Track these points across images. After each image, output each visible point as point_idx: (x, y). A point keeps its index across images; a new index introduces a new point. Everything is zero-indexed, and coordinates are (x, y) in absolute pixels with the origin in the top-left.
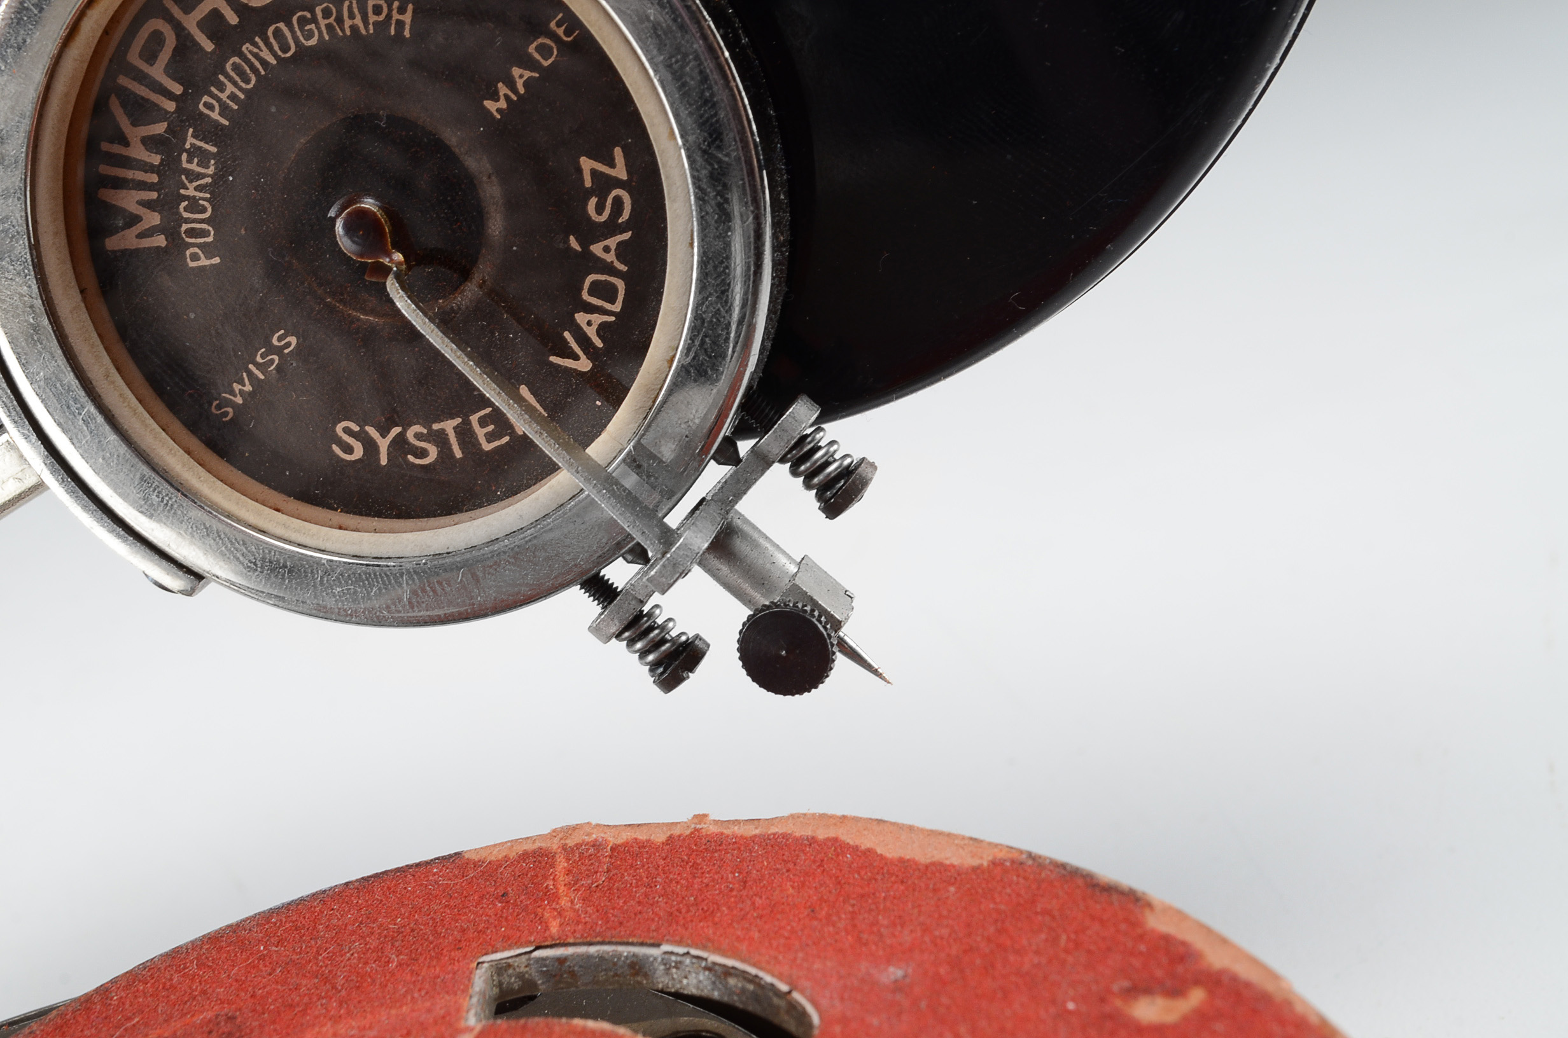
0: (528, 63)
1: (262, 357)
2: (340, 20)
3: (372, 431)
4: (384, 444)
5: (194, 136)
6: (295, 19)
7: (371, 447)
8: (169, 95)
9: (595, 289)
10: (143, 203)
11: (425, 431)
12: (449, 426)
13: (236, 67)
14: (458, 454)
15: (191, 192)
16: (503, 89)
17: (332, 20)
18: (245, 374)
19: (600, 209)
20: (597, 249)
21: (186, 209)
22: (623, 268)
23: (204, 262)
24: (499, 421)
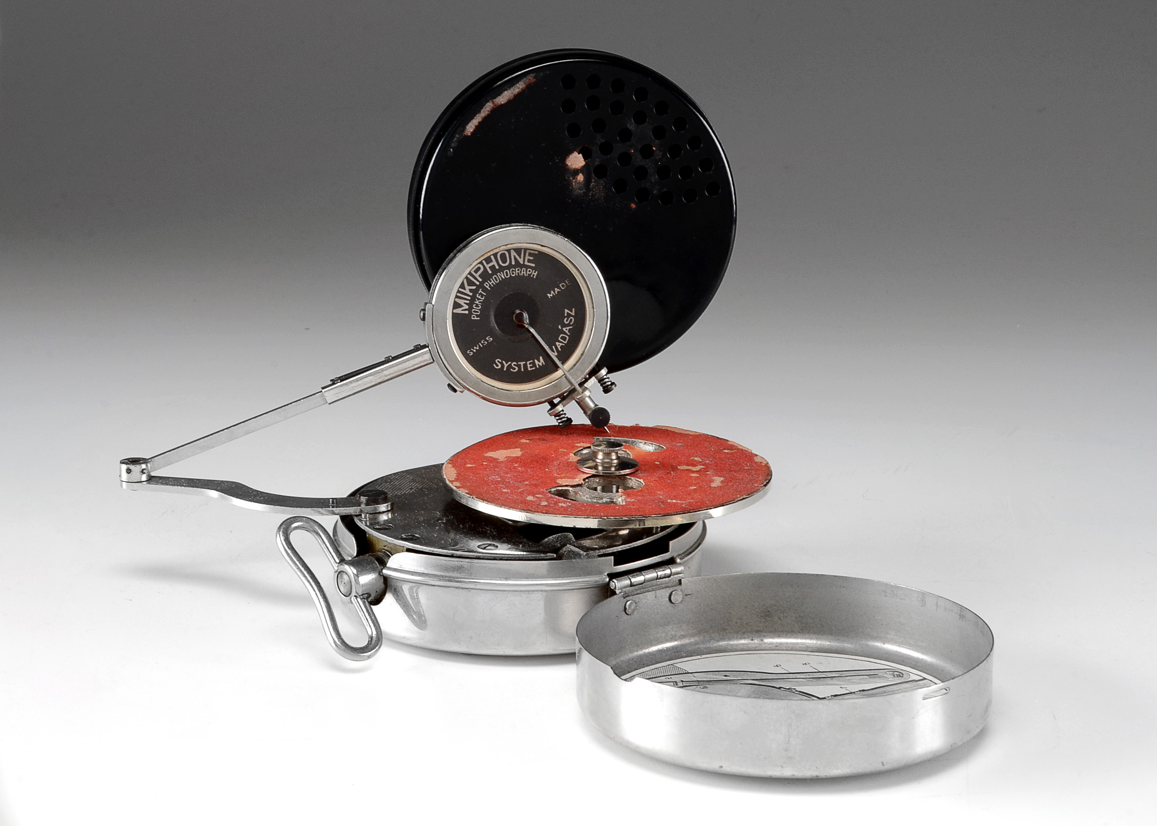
0: (559, 287)
1: (483, 342)
2: (521, 272)
3: (504, 362)
4: (506, 365)
5: (482, 291)
6: (511, 270)
7: (503, 366)
8: (478, 281)
9: (562, 338)
10: (465, 303)
11: (516, 364)
12: (522, 363)
13: (495, 278)
14: (523, 370)
15: (477, 303)
16: (552, 292)
17: (519, 272)
18: (478, 345)
19: (567, 321)
20: (564, 329)
21: (475, 306)
22: (569, 334)
23: (476, 318)
24: (534, 364)
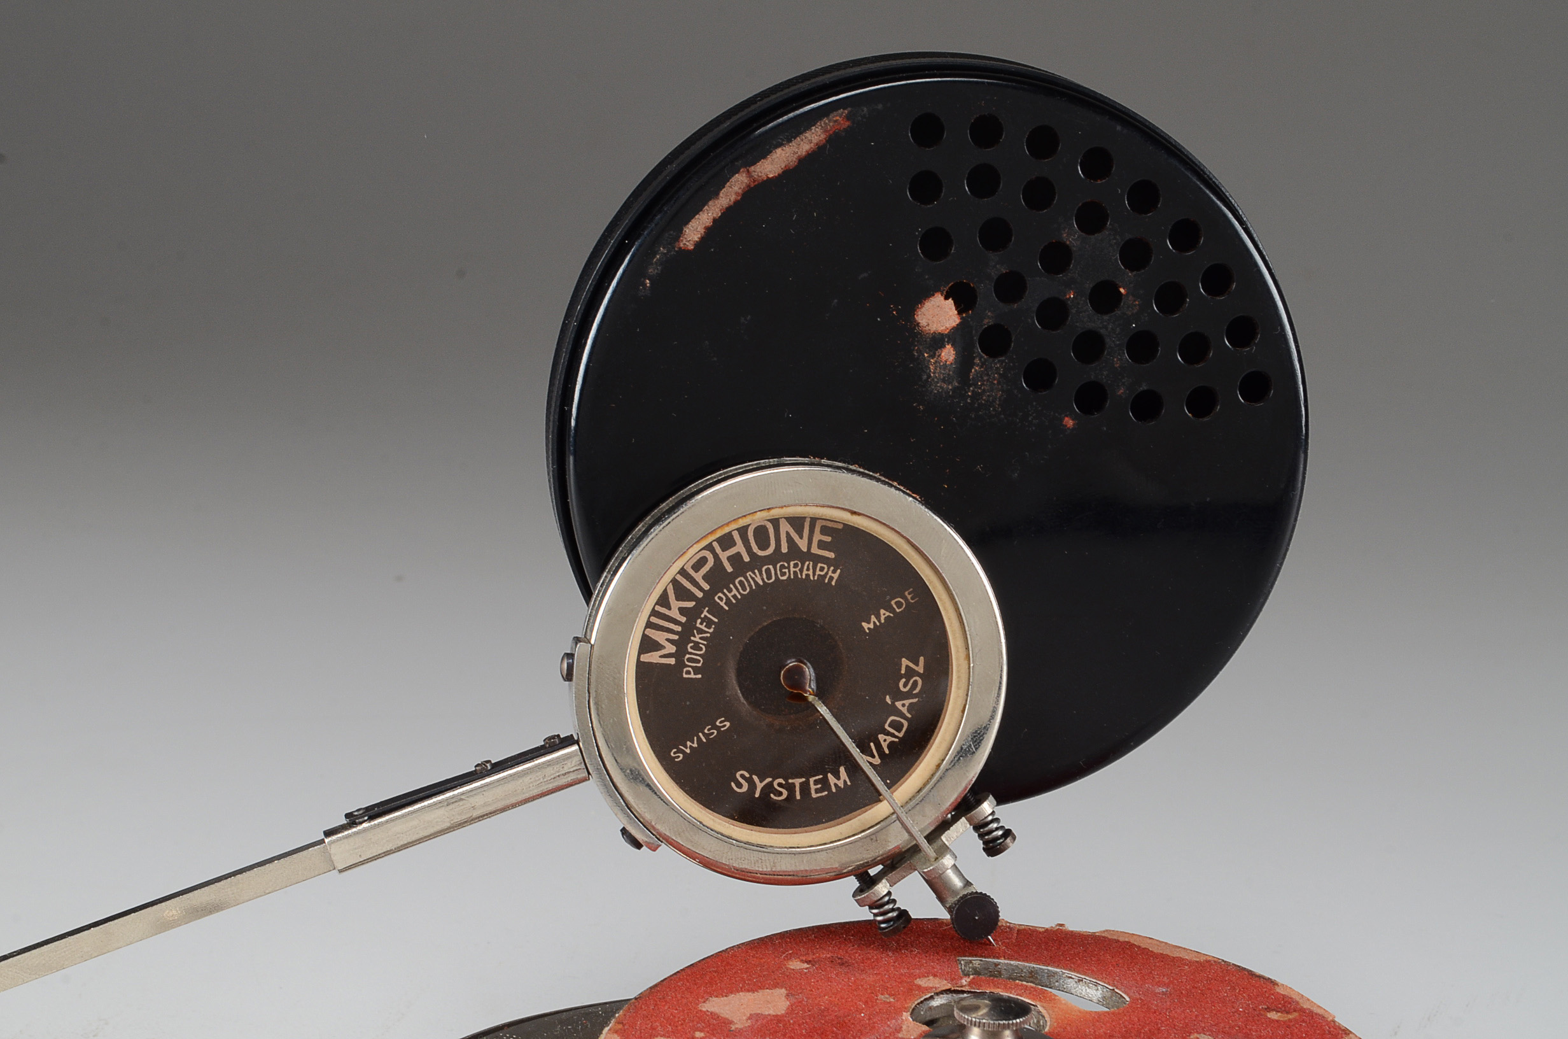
0: (889, 608)
1: (709, 730)
2: (801, 571)
3: (755, 777)
5: (708, 611)
6: (778, 566)
7: (752, 786)
8: (701, 589)
9: (893, 725)
10: (668, 640)
11: (784, 782)
12: (797, 782)
13: (741, 583)
14: (798, 797)
15: (697, 639)
16: (873, 618)
17: (797, 569)
18: (695, 738)
19: (905, 685)
20: (898, 704)
21: (691, 648)
22: (909, 716)
23: (692, 676)
24: (825, 783)
